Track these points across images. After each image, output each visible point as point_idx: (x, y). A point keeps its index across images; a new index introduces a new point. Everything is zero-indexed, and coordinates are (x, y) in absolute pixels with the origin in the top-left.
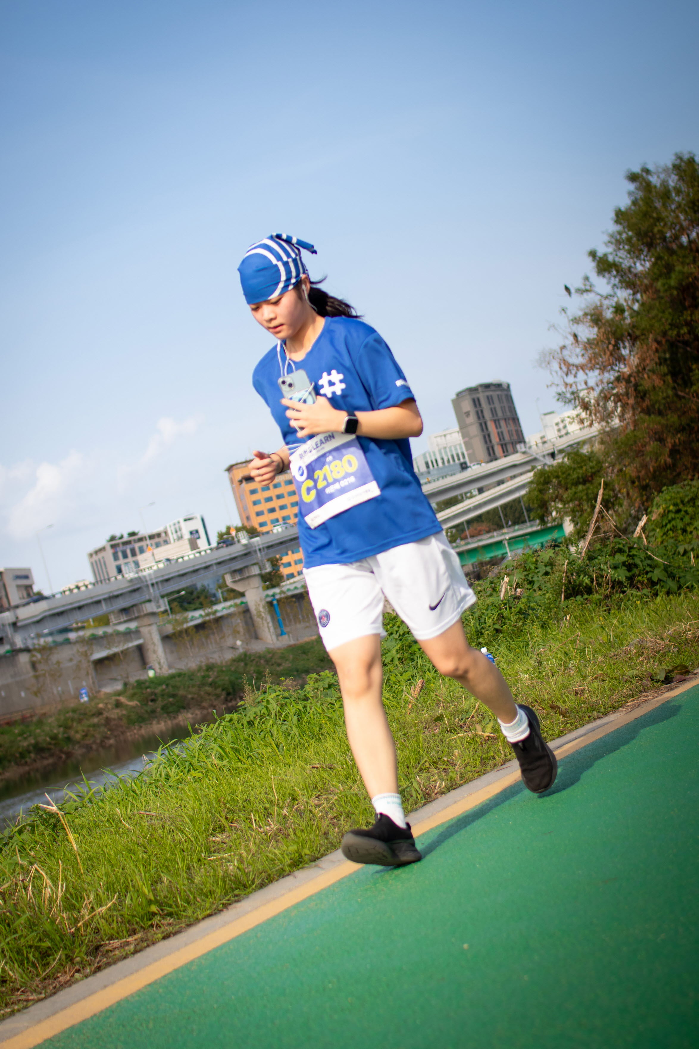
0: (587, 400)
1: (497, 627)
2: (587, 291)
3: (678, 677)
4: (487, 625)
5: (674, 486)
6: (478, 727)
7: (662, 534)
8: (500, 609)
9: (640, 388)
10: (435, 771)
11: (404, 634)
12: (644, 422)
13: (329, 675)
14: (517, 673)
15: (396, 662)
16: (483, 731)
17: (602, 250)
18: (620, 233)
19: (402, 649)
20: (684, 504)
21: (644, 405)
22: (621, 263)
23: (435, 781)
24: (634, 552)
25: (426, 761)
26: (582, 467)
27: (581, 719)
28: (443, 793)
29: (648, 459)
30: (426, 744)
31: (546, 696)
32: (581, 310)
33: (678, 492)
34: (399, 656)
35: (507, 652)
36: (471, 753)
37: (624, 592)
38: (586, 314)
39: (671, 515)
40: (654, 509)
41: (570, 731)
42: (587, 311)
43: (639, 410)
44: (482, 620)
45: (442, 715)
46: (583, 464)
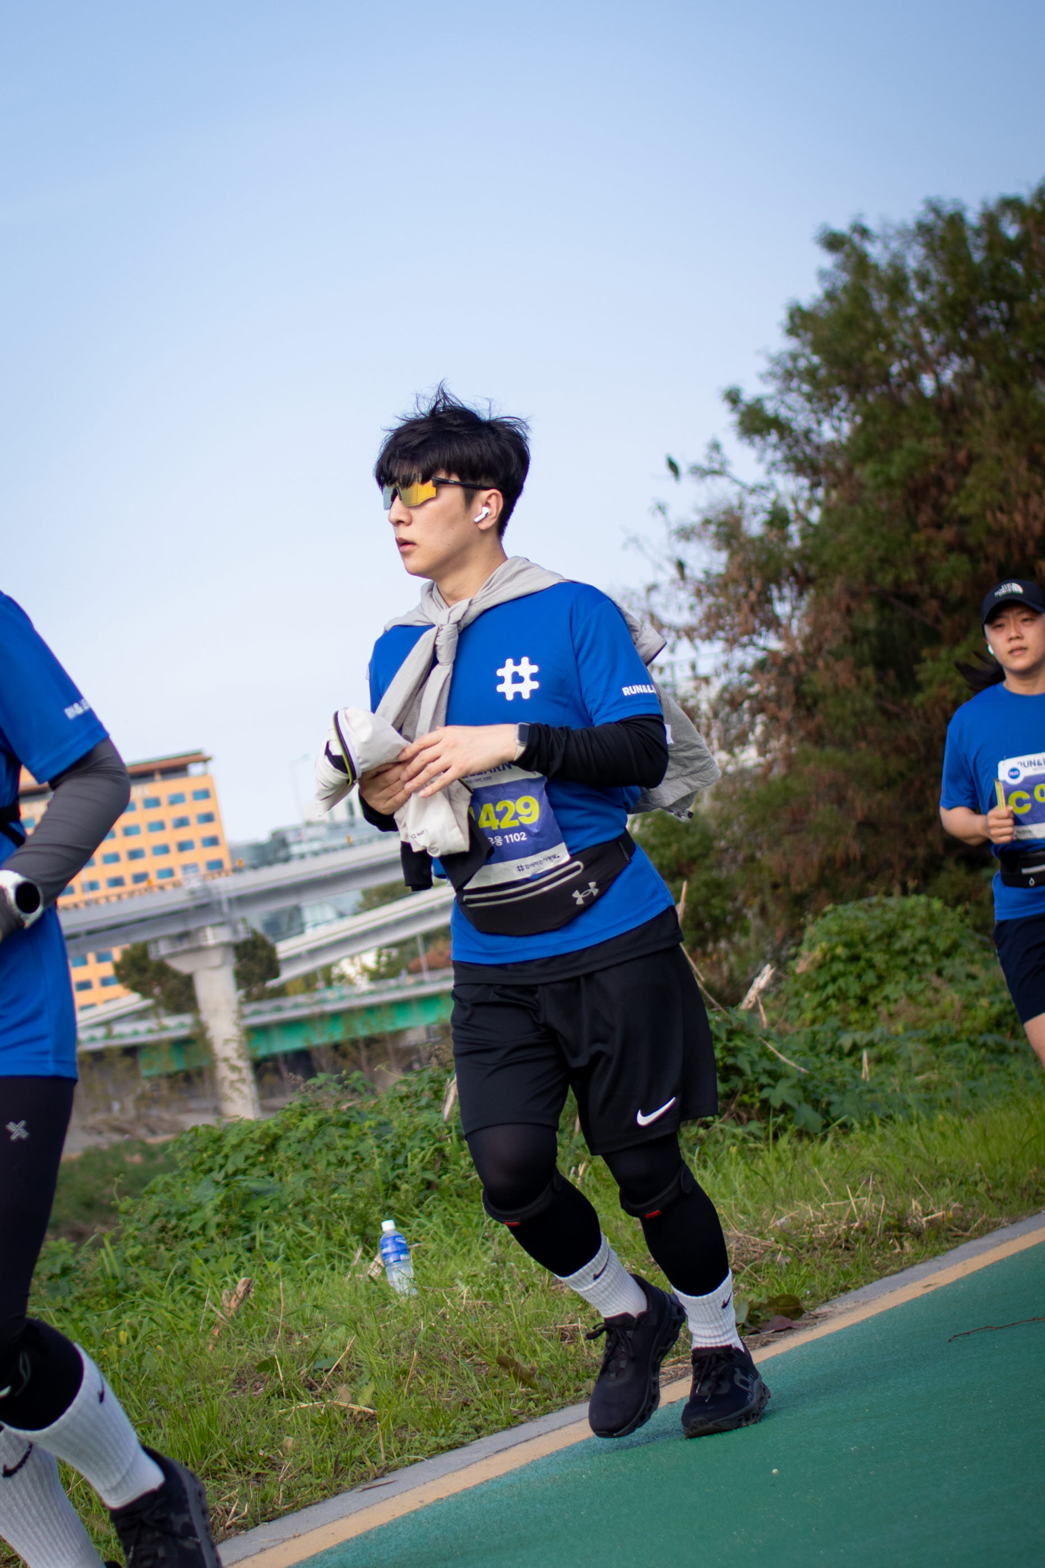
0: (691, 703)
1: (430, 1176)
2: (714, 472)
3: (778, 1320)
4: (410, 1170)
5: (850, 905)
6: (343, 1390)
7: (814, 1003)
8: (440, 1140)
9: (806, 688)
10: (238, 1478)
11: (235, 1174)
12: (808, 760)
13: (66, 1248)
14: (453, 1279)
15: (212, 1232)
16: (355, 1402)
17: (752, 389)
18: (794, 357)
19: (227, 1204)
20: (866, 946)
21: (811, 725)
22: (789, 421)
23: (230, 1500)
24: (738, 1042)
25: (220, 1456)
26: (669, 845)
27: (562, 1395)
28: (244, 1527)
29: (810, 839)
30: (228, 1417)
31: (497, 1338)
32: (698, 511)
33: (857, 918)
34: (219, 1218)
35: (442, 1232)
36: (319, 1446)
37: (707, 1126)
38: (707, 522)
39: (838, 967)
40: (804, 950)
41: (532, 1416)
42: (711, 515)
43: (802, 733)
44: (400, 1160)
45: (273, 1359)
46: (672, 838)
